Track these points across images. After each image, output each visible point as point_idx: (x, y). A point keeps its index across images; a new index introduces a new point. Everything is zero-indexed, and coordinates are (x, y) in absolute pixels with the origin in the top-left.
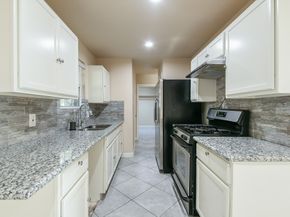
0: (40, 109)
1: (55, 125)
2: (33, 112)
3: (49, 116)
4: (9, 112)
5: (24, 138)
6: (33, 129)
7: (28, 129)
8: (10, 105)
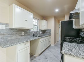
0: (25, 31)
1: (30, 35)
2: (23, 32)
3: (28, 33)
4: (18, 32)
5: (21, 37)
6: (23, 35)
7: (22, 35)
8: (18, 30)
